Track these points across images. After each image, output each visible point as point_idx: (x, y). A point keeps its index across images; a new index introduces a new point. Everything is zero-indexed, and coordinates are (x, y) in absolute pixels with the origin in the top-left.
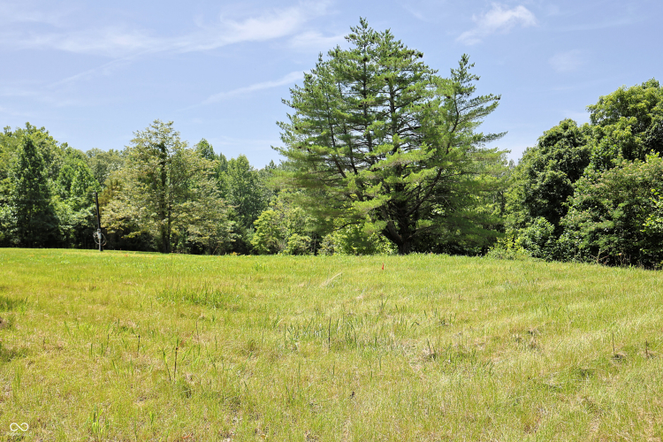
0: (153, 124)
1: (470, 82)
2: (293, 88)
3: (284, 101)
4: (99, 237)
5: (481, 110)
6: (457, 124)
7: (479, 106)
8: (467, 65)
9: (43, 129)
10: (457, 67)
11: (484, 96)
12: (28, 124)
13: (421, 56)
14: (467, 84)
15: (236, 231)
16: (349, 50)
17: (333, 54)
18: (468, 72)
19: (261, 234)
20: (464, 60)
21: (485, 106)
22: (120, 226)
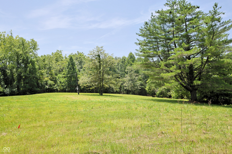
0: (96, 48)
1: (219, 15)
2: (140, 28)
3: (137, 34)
4: (78, 89)
5: (225, 28)
6: (213, 36)
7: (225, 26)
8: (218, 8)
9: (82, 53)
10: (212, 9)
11: (227, 21)
12: (78, 52)
13: (198, 8)
14: (218, 16)
15: (141, 85)
16: (166, 10)
17: (157, 12)
18: (218, 11)
19: (149, 86)
20: (216, 5)
21: (227, 25)
22: (87, 85)
